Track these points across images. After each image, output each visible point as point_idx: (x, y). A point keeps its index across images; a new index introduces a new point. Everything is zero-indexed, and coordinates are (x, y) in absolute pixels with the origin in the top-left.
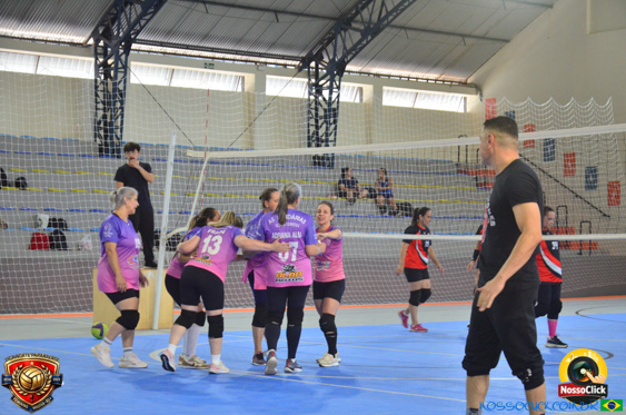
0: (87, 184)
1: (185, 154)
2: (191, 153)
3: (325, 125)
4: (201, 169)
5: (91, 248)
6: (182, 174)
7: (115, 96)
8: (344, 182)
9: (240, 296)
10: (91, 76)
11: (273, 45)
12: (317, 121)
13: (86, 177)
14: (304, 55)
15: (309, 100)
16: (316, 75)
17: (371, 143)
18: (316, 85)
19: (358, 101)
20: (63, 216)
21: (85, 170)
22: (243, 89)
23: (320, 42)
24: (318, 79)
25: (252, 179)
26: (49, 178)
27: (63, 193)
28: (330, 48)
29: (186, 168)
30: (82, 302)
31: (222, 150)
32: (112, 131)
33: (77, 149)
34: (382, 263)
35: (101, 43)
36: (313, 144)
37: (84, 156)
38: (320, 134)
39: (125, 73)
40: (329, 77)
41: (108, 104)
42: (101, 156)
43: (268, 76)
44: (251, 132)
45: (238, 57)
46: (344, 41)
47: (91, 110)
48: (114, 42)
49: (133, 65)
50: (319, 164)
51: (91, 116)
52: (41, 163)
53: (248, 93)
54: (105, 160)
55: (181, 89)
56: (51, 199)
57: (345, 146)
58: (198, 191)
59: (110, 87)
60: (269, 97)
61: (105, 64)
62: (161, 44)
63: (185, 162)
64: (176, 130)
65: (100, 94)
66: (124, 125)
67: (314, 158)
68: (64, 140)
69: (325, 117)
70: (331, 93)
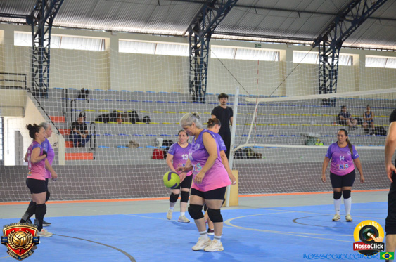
1: (244, 100)
2: (248, 100)
3: (329, 80)
4: (254, 109)
6: (242, 112)
7: (202, 66)
8: (342, 115)
9: (278, 186)
10: (187, 54)
11: (297, 32)
12: (324, 78)
14: (316, 37)
15: (319, 65)
16: (324, 50)
17: (359, 90)
18: (324, 55)
19: (350, 64)
20: (172, 139)
22: (279, 59)
23: (326, 29)
24: (325, 52)
25: (285, 114)
26: (163, 116)
27: (171, 125)
28: (332, 32)
29: (245, 108)
31: (266, 97)
32: (200, 87)
33: (180, 99)
34: (366, 165)
35: (193, 35)
36: (323, 92)
37: (184, 102)
38: (327, 86)
39: (208, 52)
40: (331, 50)
41: (197, 71)
42: (194, 102)
43: (294, 51)
44: (284, 85)
45: (276, 40)
46: (341, 28)
47: (187, 75)
48: (201, 33)
49: (212, 47)
50: (326, 104)
51: (187, 79)
52: (159, 107)
53: (282, 62)
54: (196, 105)
55: (241, 60)
56: (164, 129)
57: (342, 92)
58: (252, 123)
59: (199, 61)
60: (295, 64)
61: (195, 47)
62: (229, 34)
63: (244, 105)
64: (239, 86)
65: (193, 65)
66: (207, 84)
67: (323, 100)
68: (172, 93)
69: (330, 75)
70: (333, 60)
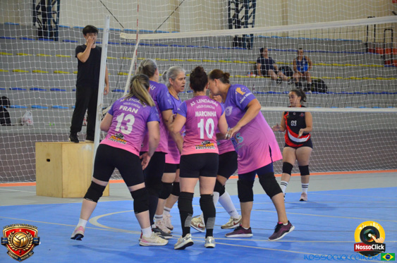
0: (28, 65)
1: (118, 37)
2: (124, 36)
3: (244, 9)
4: (133, 50)
5: (32, 123)
6: (114, 55)
8: (263, 62)
12: (237, 5)
13: (27, 58)
17: (287, 24)
21: (26, 52)
27: (6, 73)
29: (119, 50)
30: (25, 173)
31: (151, 32)
32: (50, 16)
33: (19, 33)
36: (234, 26)
37: (25, 39)
38: (240, 17)
42: (41, 39)
44: (177, 15)
50: (240, 45)
54: (44, 42)
63: (117, 44)
64: (109, 16)
66: (61, 10)
67: (236, 38)
68: (6, 24)
